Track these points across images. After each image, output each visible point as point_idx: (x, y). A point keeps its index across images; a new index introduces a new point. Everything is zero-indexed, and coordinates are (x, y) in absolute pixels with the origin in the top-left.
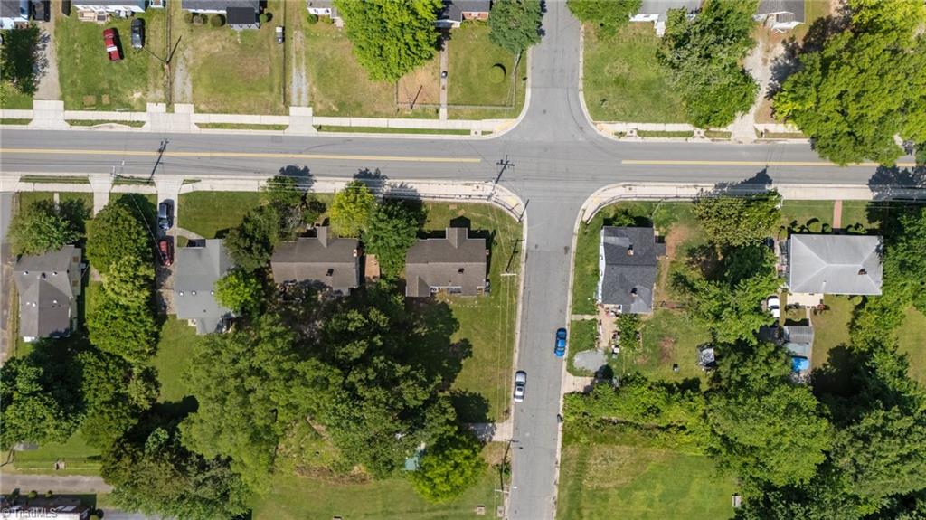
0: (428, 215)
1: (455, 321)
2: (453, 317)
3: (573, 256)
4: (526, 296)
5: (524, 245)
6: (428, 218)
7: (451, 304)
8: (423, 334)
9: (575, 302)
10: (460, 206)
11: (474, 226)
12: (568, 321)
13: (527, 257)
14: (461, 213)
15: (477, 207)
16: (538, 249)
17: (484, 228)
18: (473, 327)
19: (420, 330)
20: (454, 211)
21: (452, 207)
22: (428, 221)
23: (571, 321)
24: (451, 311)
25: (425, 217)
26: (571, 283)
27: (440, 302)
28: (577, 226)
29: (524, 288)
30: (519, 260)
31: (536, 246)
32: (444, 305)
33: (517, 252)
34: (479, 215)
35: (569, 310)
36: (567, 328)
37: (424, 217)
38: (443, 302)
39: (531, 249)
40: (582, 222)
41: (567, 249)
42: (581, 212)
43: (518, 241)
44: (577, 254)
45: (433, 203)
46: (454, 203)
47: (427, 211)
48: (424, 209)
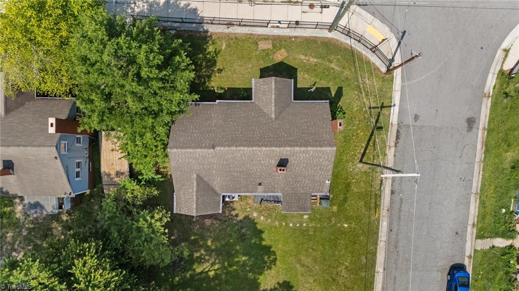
0: (219, 59)
1: (267, 250)
2: (264, 243)
3: (480, 135)
4: (396, 206)
5: (394, 115)
6: (219, 65)
7: (262, 221)
8: (212, 274)
9: (482, 217)
10: (279, 42)
11: (305, 80)
12: (468, 251)
13: (398, 137)
14: (280, 56)
15: (309, 43)
16: (418, 123)
17: (322, 84)
18: (299, 261)
19: (205, 267)
20: (266, 53)
21: (263, 45)
22: (220, 71)
23: (475, 251)
24: (261, 232)
25: (214, 63)
26: (476, 183)
27: (240, 217)
28: (491, 81)
29: (392, 192)
30: (384, 142)
31: (416, 118)
32: (249, 222)
33: (381, 128)
34: (313, 60)
35: (471, 232)
36: (466, 262)
37: (212, 63)
38: (246, 218)
39: (406, 123)
40: (502, 73)
41: (471, 122)
42: (500, 54)
43: (382, 107)
44: (490, 131)
45: (228, 37)
46: (266, 38)
47: (217, 53)
48: (211, 49)
